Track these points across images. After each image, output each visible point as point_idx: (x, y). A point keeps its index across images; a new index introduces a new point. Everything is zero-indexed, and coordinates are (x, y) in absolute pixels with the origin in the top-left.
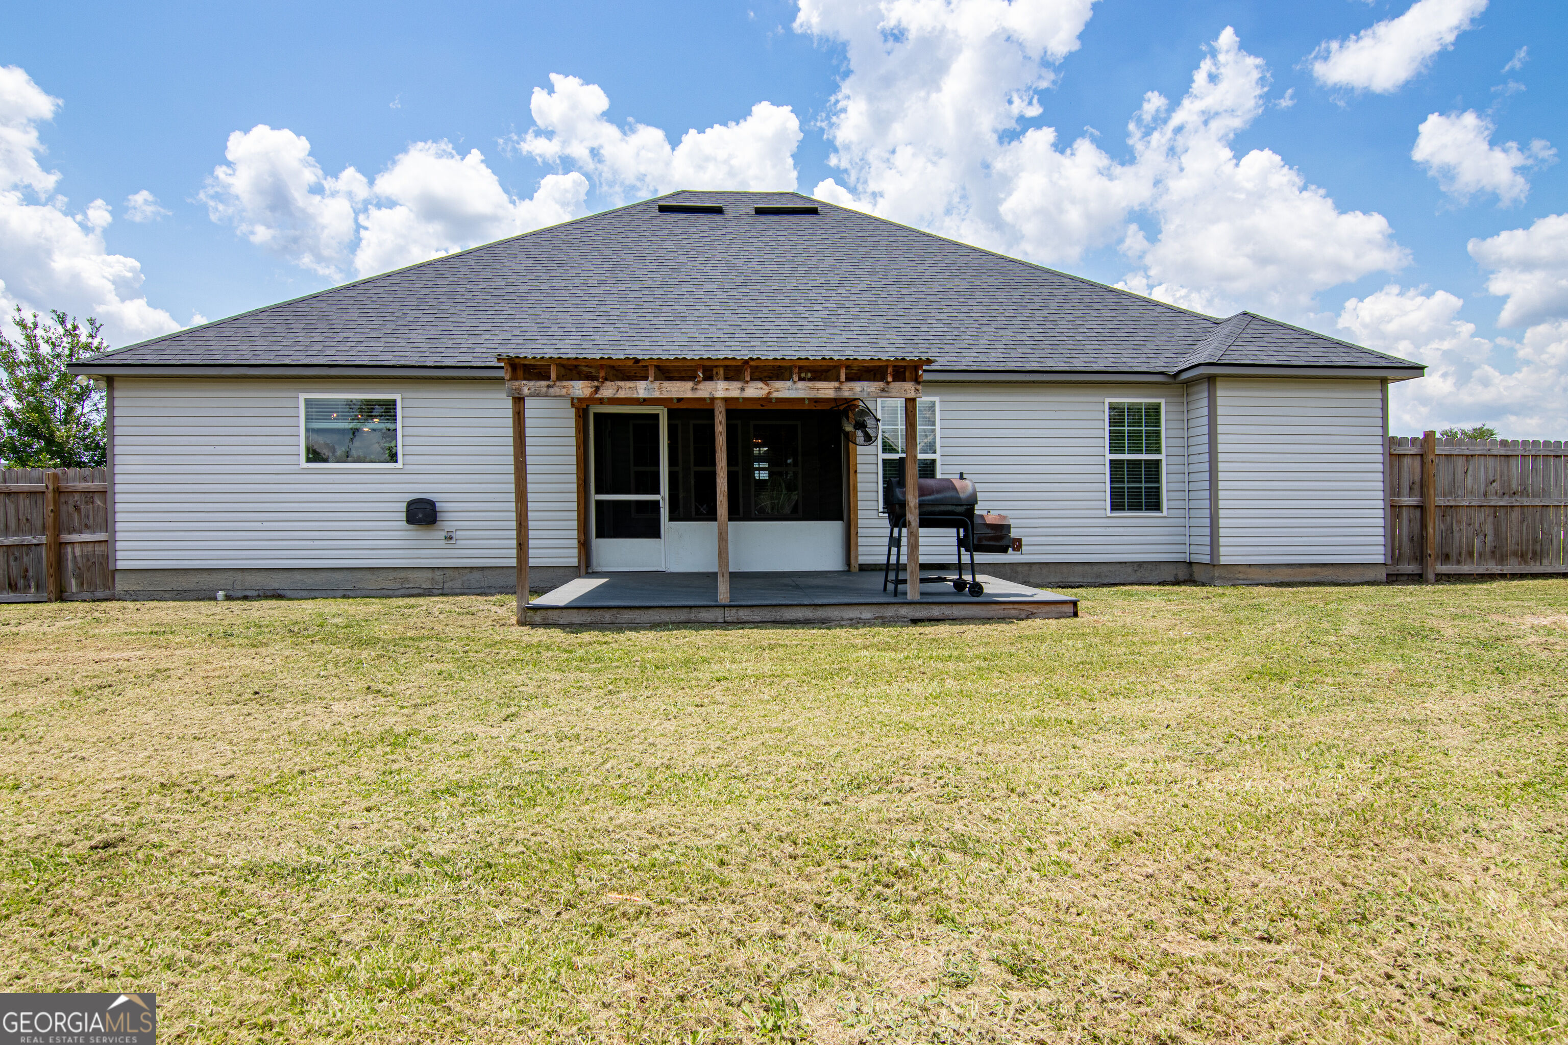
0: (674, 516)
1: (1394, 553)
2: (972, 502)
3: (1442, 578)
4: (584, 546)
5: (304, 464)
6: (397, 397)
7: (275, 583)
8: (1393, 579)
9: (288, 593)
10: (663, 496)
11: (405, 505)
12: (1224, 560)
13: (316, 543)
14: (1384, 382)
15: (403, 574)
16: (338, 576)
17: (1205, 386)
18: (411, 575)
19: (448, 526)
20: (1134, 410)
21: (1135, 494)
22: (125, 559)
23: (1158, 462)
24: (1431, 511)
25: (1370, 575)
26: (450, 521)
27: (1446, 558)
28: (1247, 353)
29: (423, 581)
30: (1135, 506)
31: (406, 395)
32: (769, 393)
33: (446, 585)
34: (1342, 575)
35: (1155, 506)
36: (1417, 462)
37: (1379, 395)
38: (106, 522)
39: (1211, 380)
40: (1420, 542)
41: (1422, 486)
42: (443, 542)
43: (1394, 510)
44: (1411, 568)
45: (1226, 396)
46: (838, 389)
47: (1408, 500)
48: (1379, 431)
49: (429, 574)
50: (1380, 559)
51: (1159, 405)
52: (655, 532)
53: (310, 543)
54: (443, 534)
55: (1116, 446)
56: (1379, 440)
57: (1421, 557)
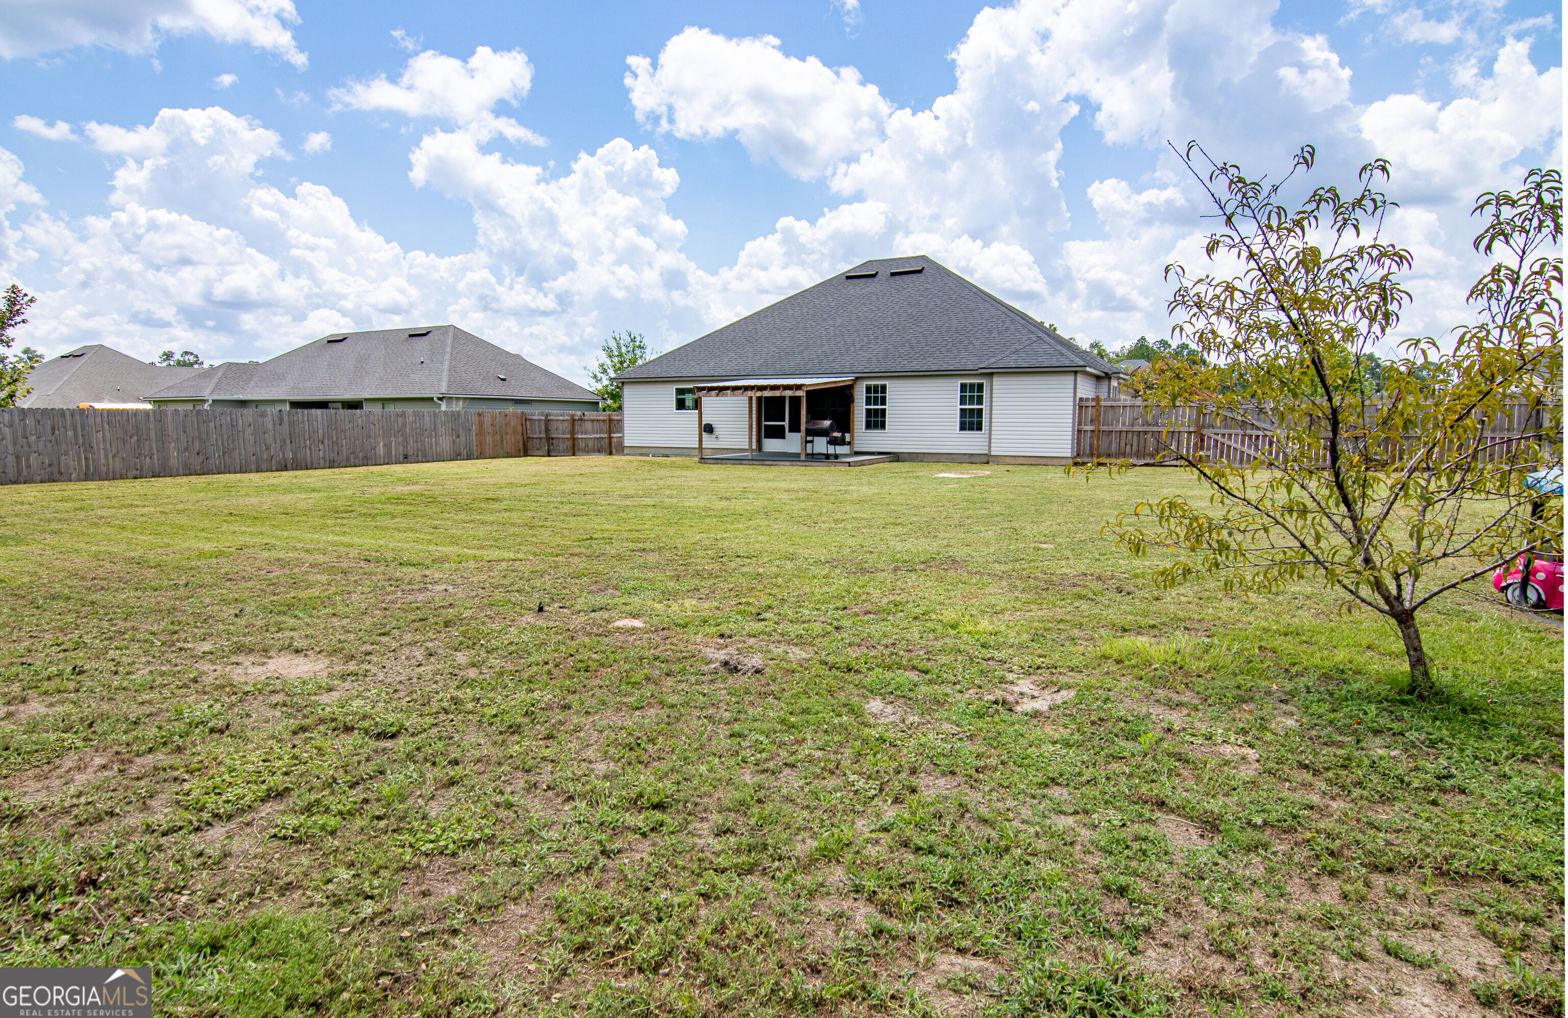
0: (790, 431)
1: (1077, 452)
4: (759, 442)
5: (675, 411)
8: (1073, 464)
10: (786, 424)
12: (994, 454)
14: (1076, 372)
20: (972, 386)
21: (971, 423)
22: (627, 443)
23: (982, 409)
25: (1064, 462)
26: (717, 432)
30: (971, 429)
34: (1049, 461)
35: (979, 429)
36: (1094, 410)
38: (621, 430)
39: (993, 374)
41: (1095, 421)
43: (1078, 432)
44: (1085, 459)
45: (997, 380)
47: (1088, 428)
50: (1069, 455)
51: (982, 383)
52: (783, 436)
54: (715, 436)
55: (963, 400)
57: (1092, 455)
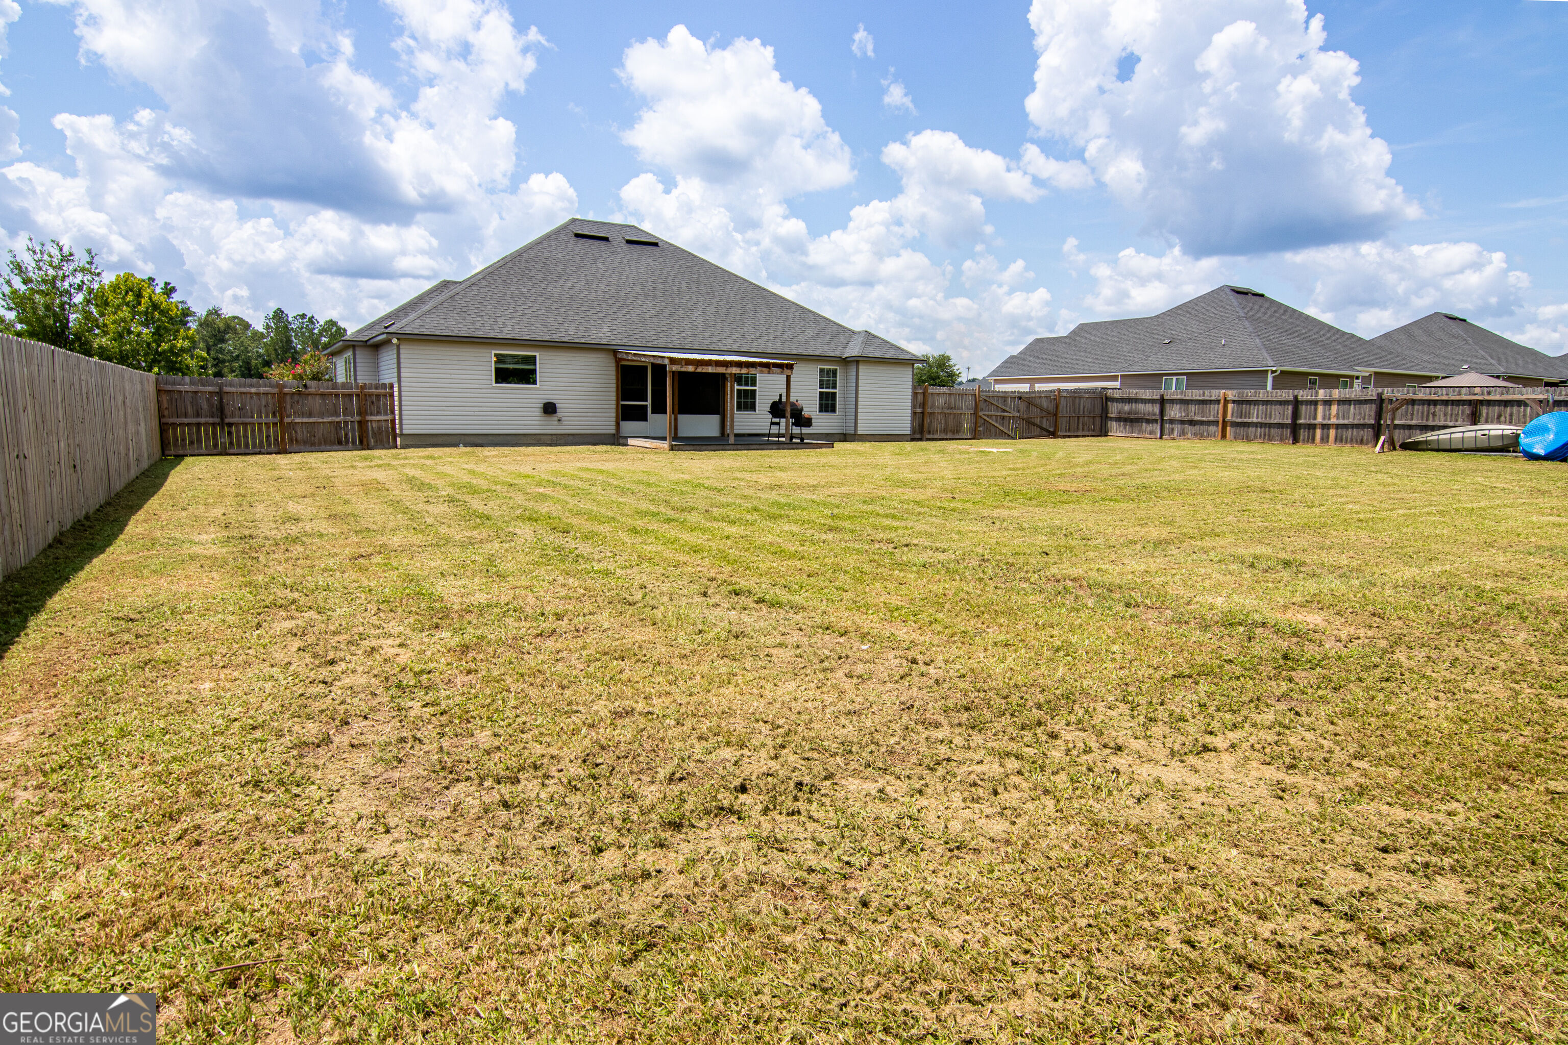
0: (652, 412)
1: (913, 430)
2: (802, 410)
3: (928, 440)
4: (618, 425)
5: (494, 385)
6: (537, 354)
8: (913, 440)
10: (649, 403)
11: (543, 405)
12: (859, 432)
13: (499, 422)
14: (913, 364)
15: (538, 437)
16: (509, 437)
17: (855, 365)
18: (542, 437)
19: (560, 414)
20: (828, 371)
21: (828, 406)
23: (836, 393)
24: (926, 415)
25: (906, 438)
26: (561, 412)
27: (929, 432)
28: (871, 352)
29: (547, 440)
30: (827, 411)
31: (541, 353)
33: (558, 442)
34: (897, 438)
35: (834, 411)
38: (388, 410)
39: (858, 362)
40: (922, 426)
41: (923, 405)
42: (557, 422)
43: (914, 413)
44: (918, 436)
45: (862, 368)
47: (919, 410)
48: (911, 383)
49: (550, 437)
50: (909, 432)
51: (838, 370)
52: (644, 418)
53: (497, 422)
54: (557, 419)
55: (821, 387)
56: (910, 387)
57: (921, 432)
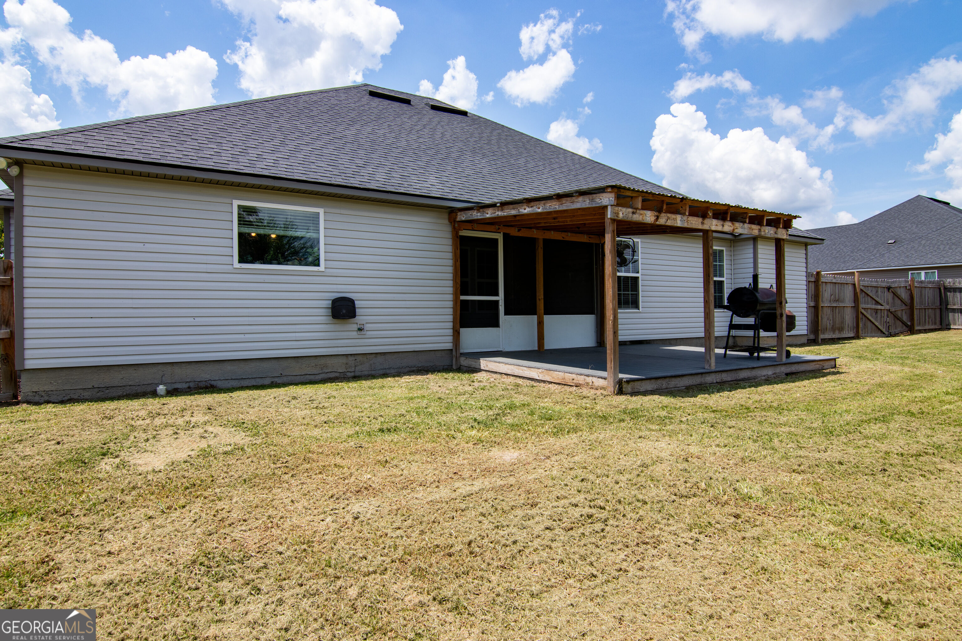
0: (507, 313)
1: (809, 329)
3: (821, 340)
4: (456, 335)
5: (237, 265)
6: (320, 211)
7: (205, 375)
8: (808, 341)
9: (219, 384)
10: (501, 297)
11: (331, 302)
13: (247, 336)
14: (806, 245)
15: (322, 361)
16: (265, 365)
17: (752, 242)
18: (329, 361)
19: (360, 319)
22: (33, 359)
23: (722, 282)
24: (819, 309)
25: (803, 340)
26: (364, 315)
29: (339, 366)
31: (328, 210)
32: (734, 230)
33: (357, 369)
34: (794, 340)
36: (814, 286)
37: (804, 252)
38: (13, 319)
40: (816, 323)
41: (816, 297)
42: (355, 333)
43: (809, 307)
44: (812, 337)
45: (763, 249)
46: (760, 230)
47: (813, 304)
48: (805, 269)
49: (344, 360)
50: (805, 332)
51: (723, 251)
52: (496, 324)
53: (242, 336)
54: (355, 327)
56: (805, 274)
